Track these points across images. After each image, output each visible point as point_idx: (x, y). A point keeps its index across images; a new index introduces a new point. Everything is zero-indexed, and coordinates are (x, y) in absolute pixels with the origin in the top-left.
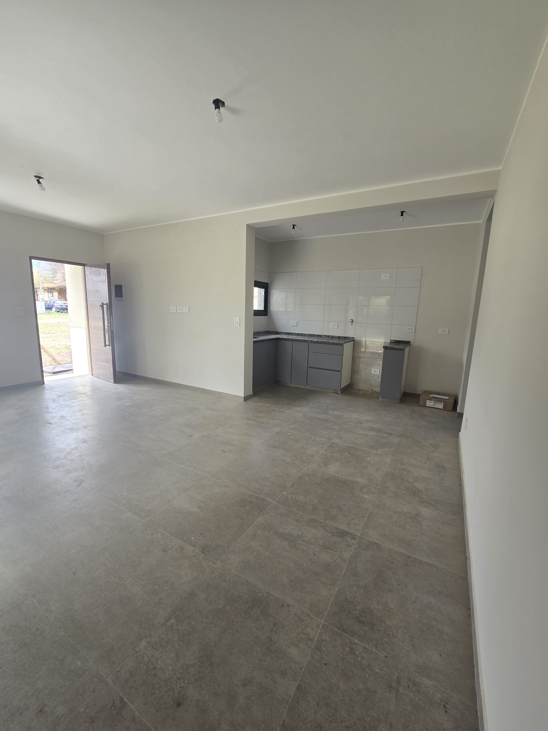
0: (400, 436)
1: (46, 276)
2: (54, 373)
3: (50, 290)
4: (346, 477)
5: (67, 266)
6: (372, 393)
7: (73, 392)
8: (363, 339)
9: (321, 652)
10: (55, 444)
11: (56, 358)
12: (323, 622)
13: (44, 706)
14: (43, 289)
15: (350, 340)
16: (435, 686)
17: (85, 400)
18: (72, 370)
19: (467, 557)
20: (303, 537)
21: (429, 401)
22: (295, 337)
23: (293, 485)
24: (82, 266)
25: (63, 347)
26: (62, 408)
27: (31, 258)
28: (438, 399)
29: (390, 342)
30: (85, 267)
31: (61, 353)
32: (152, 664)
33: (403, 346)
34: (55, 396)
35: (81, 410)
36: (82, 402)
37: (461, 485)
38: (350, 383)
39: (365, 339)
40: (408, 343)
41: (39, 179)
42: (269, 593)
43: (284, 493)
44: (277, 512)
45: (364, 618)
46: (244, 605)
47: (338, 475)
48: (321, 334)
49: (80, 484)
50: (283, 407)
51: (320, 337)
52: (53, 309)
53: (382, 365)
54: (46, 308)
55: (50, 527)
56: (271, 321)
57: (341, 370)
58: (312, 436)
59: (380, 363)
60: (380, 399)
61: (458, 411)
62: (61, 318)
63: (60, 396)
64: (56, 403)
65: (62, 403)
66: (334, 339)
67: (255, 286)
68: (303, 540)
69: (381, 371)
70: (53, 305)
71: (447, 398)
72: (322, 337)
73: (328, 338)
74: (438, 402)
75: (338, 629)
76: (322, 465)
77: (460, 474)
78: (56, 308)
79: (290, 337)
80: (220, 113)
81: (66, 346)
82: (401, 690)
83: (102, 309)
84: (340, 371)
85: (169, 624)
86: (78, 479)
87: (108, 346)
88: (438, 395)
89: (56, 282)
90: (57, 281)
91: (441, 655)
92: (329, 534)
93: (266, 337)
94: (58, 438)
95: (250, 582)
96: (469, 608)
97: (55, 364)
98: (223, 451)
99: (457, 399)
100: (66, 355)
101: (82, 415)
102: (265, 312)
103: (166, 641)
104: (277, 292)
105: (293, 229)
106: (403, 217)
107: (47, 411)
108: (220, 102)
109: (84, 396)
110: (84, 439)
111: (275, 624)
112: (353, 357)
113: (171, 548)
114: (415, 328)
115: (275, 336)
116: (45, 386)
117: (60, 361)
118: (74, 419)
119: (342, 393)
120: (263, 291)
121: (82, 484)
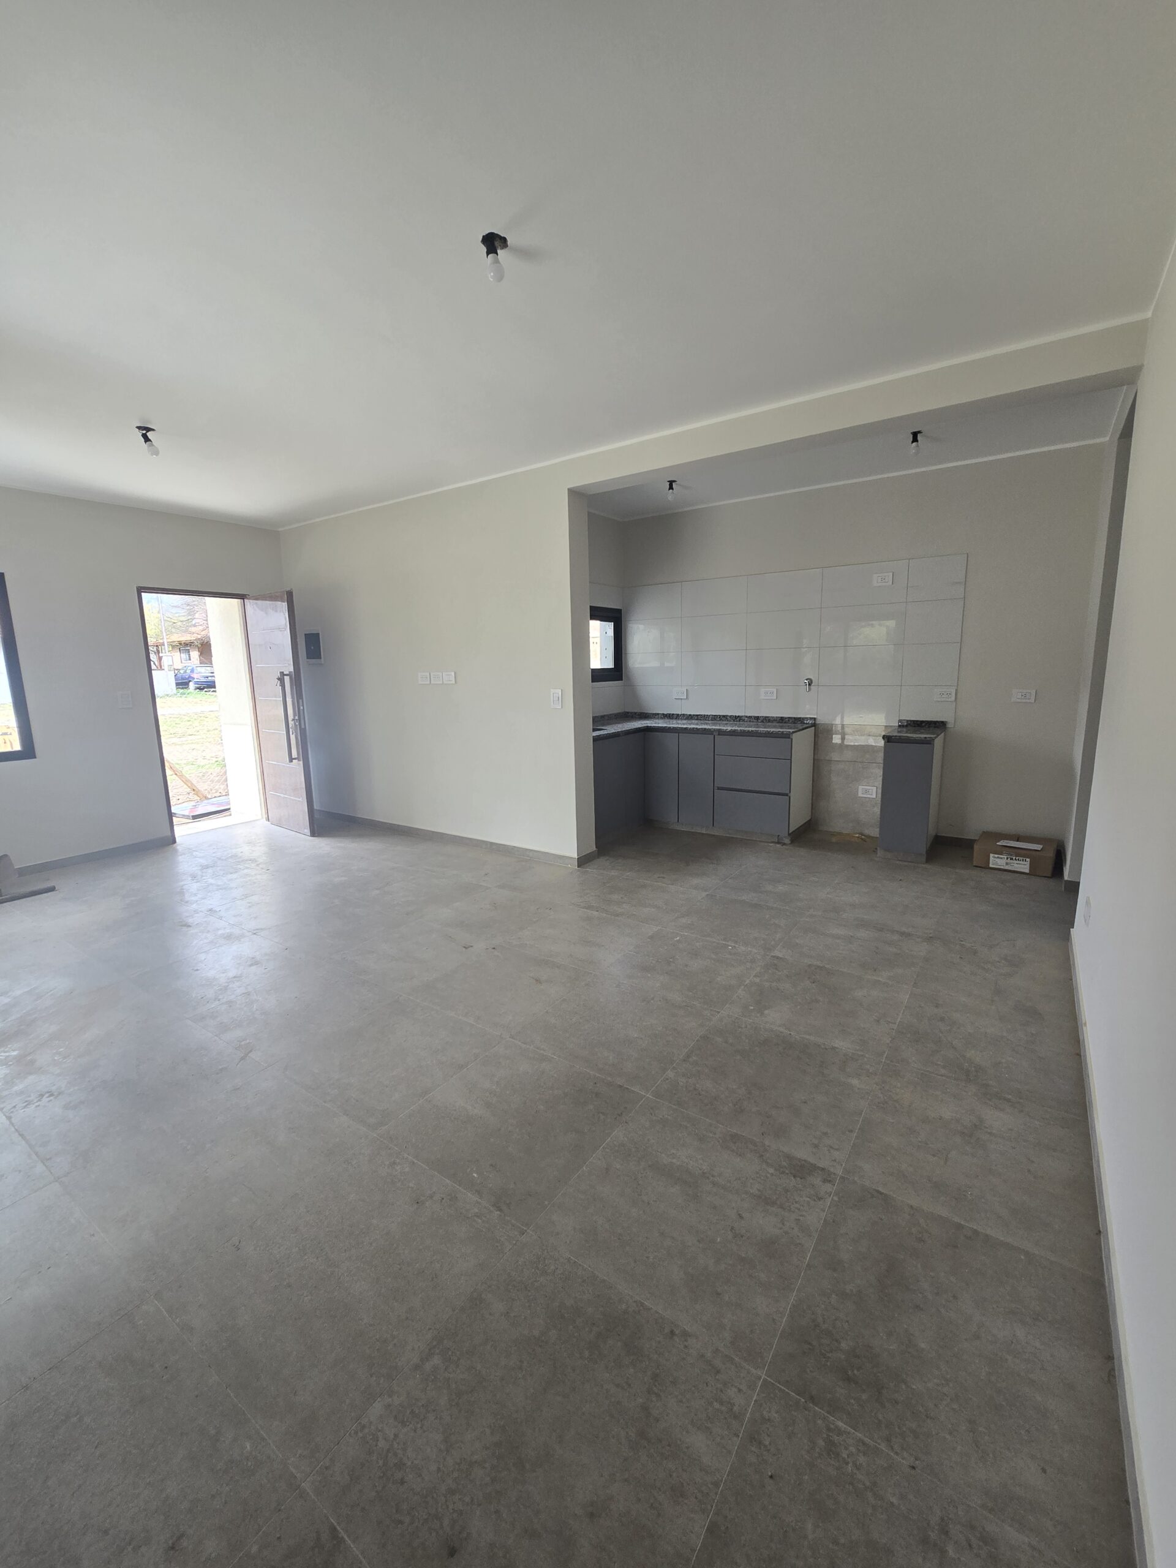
0: (930, 939)
1: (174, 618)
2: (195, 817)
3: (184, 647)
4: (808, 1037)
5: (210, 601)
6: (862, 839)
7: (231, 857)
8: (838, 721)
9: (760, 1448)
10: (197, 970)
11: (198, 787)
12: (763, 1376)
13: (182, 1536)
14: (170, 647)
15: (807, 725)
16: (1034, 1548)
17: (255, 875)
18: (229, 809)
19: (1101, 1229)
20: (713, 1176)
21: (996, 856)
22: (684, 724)
23: (688, 1056)
24: (239, 600)
25: (211, 762)
26: (210, 891)
27: (140, 590)
28: (1016, 850)
29: (899, 726)
30: (245, 600)
31: (208, 774)
32: (396, 1454)
33: (927, 734)
34: (196, 868)
35: (246, 896)
36: (249, 878)
37: (1079, 1055)
38: (809, 821)
39: (842, 718)
40: (939, 726)
41: (145, 432)
42: (642, 1304)
43: (670, 1074)
44: (654, 1118)
45: (858, 1371)
46: (587, 1329)
47: (790, 1031)
48: (740, 714)
49: (246, 1055)
50: (664, 878)
51: (738, 720)
52: (192, 685)
53: (881, 778)
54: (177, 684)
55: (189, 1147)
56: (631, 690)
57: (788, 792)
58: (729, 943)
59: (878, 772)
60: (880, 853)
61: (1066, 877)
62: (206, 701)
63: (207, 867)
64: (199, 882)
65: (211, 881)
66: (770, 724)
67: (593, 617)
68: (714, 1184)
69: (880, 791)
70: (190, 677)
71: (1039, 847)
72: (744, 721)
73: (758, 722)
74: (1017, 858)
75: (798, 1395)
76: (752, 1008)
77: (1077, 1027)
78: (196, 683)
79: (674, 724)
80: (497, 261)
81: (217, 759)
82: (951, 1552)
83: (282, 686)
84: (787, 795)
85: (428, 1366)
86: (243, 1043)
87: (297, 760)
88: (1018, 841)
89: (193, 629)
90: (195, 628)
91: (1044, 1471)
92: (771, 1170)
93: (620, 726)
94: (202, 957)
95: (598, 1277)
96: (1111, 1355)
97: (196, 798)
98: (537, 980)
99: (1062, 851)
100: (217, 778)
101: (250, 907)
102: (617, 672)
103: (423, 1405)
104: (641, 627)
105: (669, 489)
106: (918, 446)
107: (181, 900)
108: (497, 239)
109: (253, 865)
110: (253, 958)
111: (655, 1377)
112: (816, 762)
113: (431, 1197)
114: (956, 690)
115: (639, 722)
116: (178, 847)
117: (207, 791)
118: (235, 916)
119: (792, 841)
120: (609, 627)
121: (249, 1055)
